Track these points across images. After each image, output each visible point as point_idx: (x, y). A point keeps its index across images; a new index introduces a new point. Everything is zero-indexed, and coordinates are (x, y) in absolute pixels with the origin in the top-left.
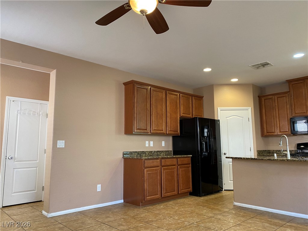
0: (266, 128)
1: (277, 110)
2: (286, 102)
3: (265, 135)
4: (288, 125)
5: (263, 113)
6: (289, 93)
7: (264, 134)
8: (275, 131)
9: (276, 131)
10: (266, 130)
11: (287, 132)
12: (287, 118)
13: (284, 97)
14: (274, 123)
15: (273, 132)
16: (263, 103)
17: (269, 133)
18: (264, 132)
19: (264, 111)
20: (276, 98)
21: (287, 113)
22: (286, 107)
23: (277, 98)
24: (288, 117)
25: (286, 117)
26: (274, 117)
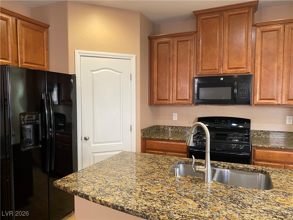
0: (156, 93)
1: (176, 62)
2: (190, 50)
3: (155, 103)
4: (190, 88)
5: (154, 68)
6: (195, 35)
7: (153, 102)
8: (169, 98)
9: (171, 98)
10: (156, 96)
11: (187, 100)
12: (188, 77)
13: (188, 40)
14: (169, 86)
15: (167, 100)
16: (155, 49)
17: (161, 101)
18: (153, 98)
19: (155, 64)
20: (176, 42)
21: (190, 69)
22: (189, 58)
23: (178, 41)
24: (190, 76)
25: (188, 75)
26: (169, 74)
